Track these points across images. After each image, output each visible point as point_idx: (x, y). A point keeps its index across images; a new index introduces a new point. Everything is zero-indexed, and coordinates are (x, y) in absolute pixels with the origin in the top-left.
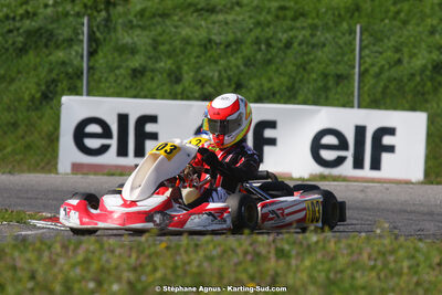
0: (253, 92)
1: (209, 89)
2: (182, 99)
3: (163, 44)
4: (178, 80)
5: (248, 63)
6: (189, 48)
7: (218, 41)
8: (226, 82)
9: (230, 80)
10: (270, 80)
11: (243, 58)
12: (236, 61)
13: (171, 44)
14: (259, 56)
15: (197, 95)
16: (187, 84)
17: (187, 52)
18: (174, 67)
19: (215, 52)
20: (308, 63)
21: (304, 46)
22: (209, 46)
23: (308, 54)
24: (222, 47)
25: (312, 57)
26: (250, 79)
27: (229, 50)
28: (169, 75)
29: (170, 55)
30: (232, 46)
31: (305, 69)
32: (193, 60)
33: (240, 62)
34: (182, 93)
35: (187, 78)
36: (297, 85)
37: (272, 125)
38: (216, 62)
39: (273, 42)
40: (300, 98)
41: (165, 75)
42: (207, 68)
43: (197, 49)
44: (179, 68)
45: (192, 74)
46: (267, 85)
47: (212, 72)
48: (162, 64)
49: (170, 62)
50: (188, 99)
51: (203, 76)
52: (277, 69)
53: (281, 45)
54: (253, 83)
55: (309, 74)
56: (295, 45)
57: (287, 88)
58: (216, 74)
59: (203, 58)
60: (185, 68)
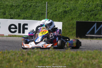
0: (22, 17)
1: (12, 16)
2: (6, 19)
3: (1, 6)
4: (5, 14)
5: (21, 10)
6: (7, 7)
7: (14, 5)
8: (16, 15)
9: (17, 14)
10: (26, 14)
11: (20, 9)
12: (18, 10)
13: (3, 6)
14: (24, 9)
15: (9, 18)
16: (7, 15)
17: (7, 8)
18: (4, 11)
19: (14, 8)
20: (35, 11)
21: (34, 7)
22: (12, 6)
23: (35, 8)
24: (15, 7)
25: (36, 9)
26: (22, 14)
27: (17, 7)
28: (3, 13)
29: (3, 8)
30: (18, 6)
31: (34, 12)
32: (8, 10)
33: (19, 10)
34: (6, 17)
35: (7, 14)
36: (32, 16)
37: (27, 25)
38: (14, 10)
39: (27, 6)
40: (33, 19)
41: (2, 13)
42: (12, 11)
43: (9, 7)
44: (5, 11)
45: (8, 13)
46: (26, 16)
47: (13, 12)
48: (1, 10)
49: (3, 10)
50: (7, 19)
51: (11, 13)
52: (28, 12)
53: (29, 6)
54: (22, 15)
55: (35, 13)
56: (32, 6)
57: (30, 16)
58: (14, 13)
59: (11, 9)
60: (7, 11)
